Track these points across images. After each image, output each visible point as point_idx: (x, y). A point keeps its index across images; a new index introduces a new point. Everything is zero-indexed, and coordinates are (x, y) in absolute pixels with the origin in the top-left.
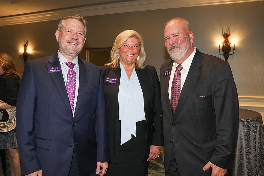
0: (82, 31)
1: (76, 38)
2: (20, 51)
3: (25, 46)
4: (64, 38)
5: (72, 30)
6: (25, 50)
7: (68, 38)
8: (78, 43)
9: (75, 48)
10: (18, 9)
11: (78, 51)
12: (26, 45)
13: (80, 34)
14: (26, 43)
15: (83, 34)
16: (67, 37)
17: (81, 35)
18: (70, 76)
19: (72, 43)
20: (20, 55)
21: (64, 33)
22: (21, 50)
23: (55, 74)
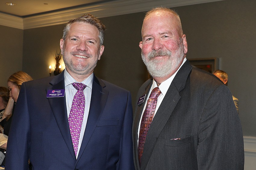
0: (93, 38)
1: (83, 49)
2: (50, 67)
3: (58, 60)
4: (67, 49)
5: (78, 37)
6: (58, 65)
7: (73, 49)
8: (88, 55)
9: (83, 62)
10: (47, 4)
11: (89, 67)
12: (58, 57)
13: (91, 42)
14: (59, 55)
15: (95, 42)
16: (72, 47)
17: (92, 44)
18: (77, 102)
19: (80, 56)
20: (50, 74)
21: (69, 41)
22: (52, 66)
23: (55, 99)
